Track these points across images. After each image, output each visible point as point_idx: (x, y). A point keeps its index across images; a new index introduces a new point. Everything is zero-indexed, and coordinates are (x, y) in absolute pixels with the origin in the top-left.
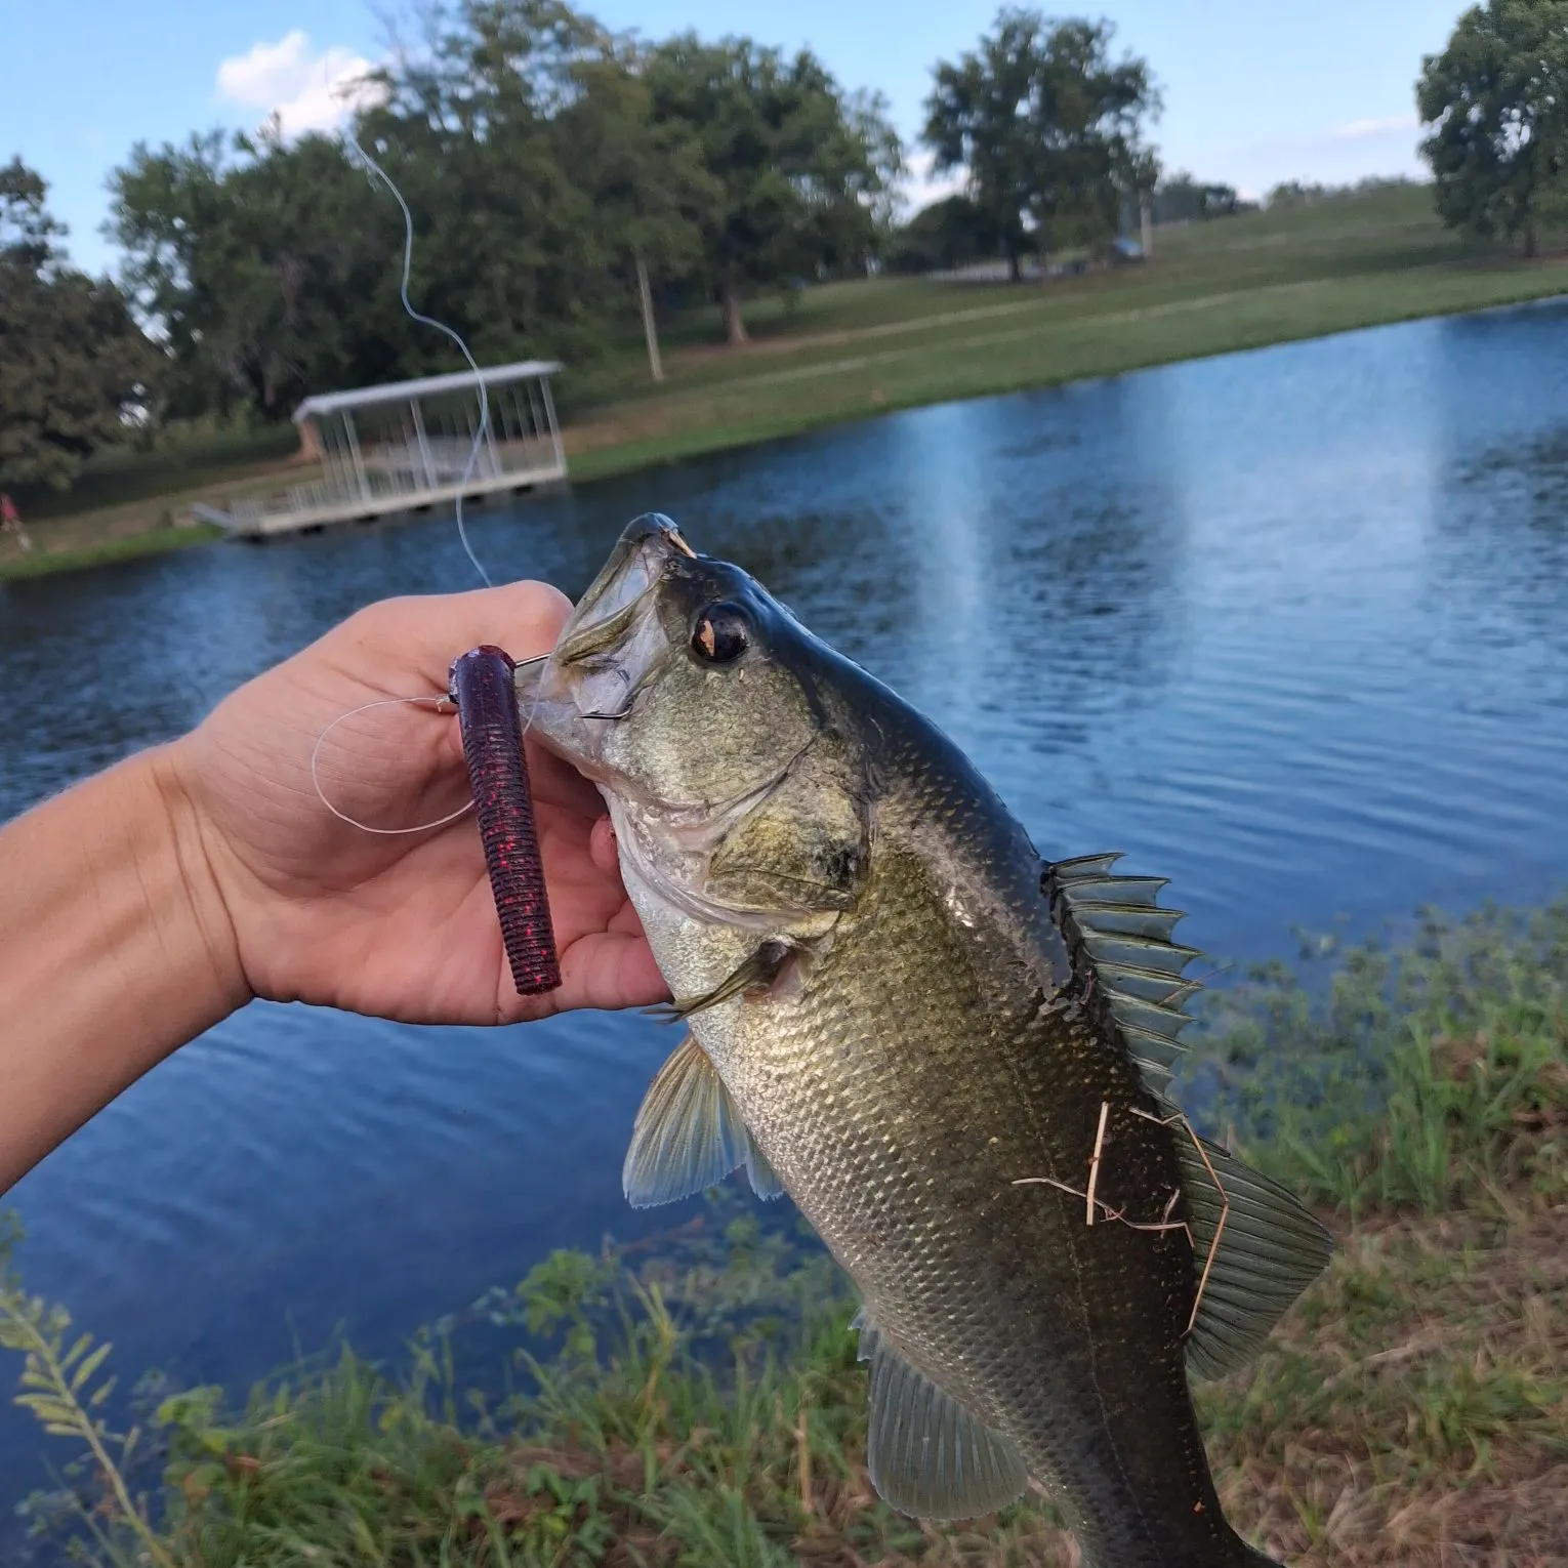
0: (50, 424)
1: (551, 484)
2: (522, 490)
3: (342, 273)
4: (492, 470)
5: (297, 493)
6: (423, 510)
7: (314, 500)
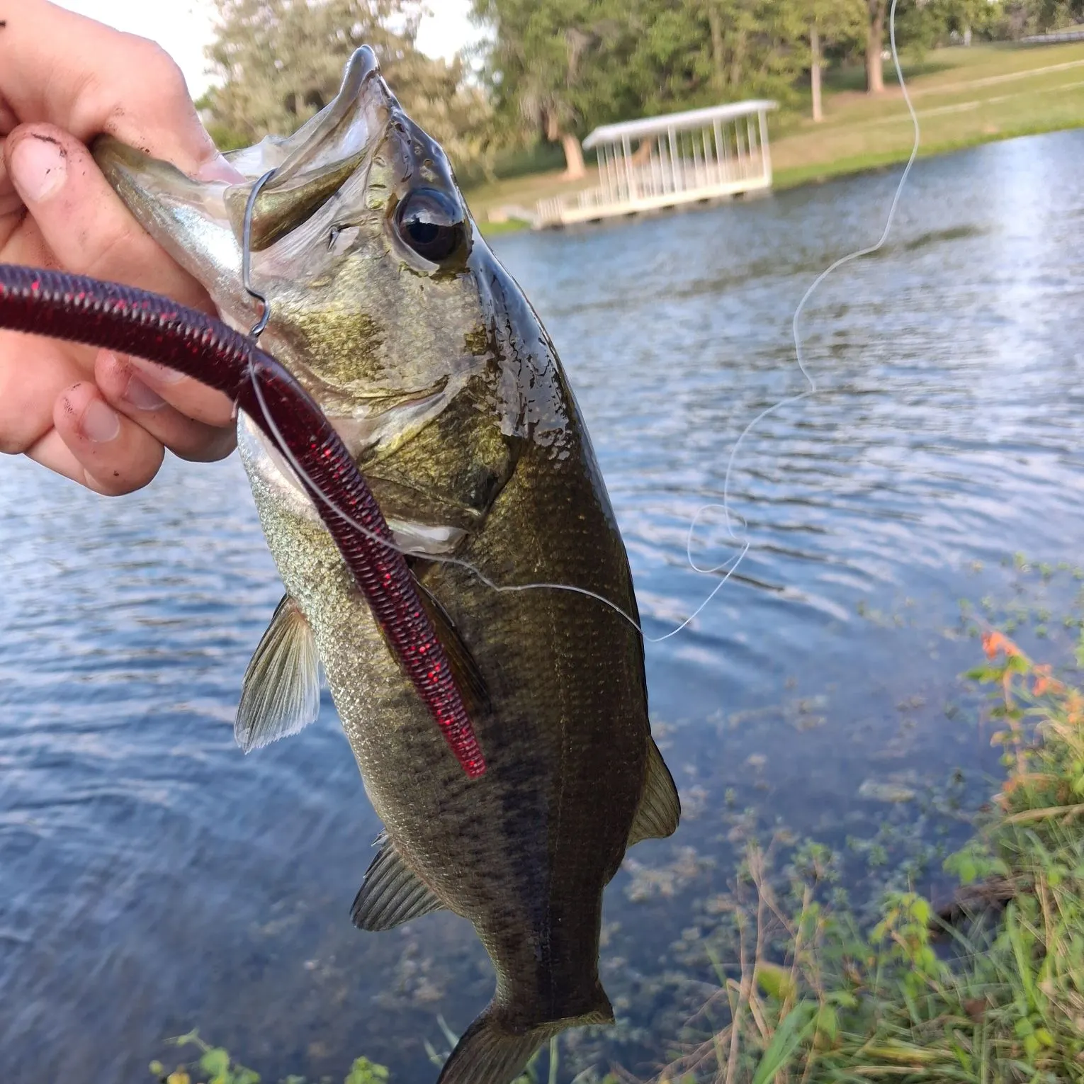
1: (759, 191)
2: (738, 195)
3: (610, 43)
4: (718, 181)
5: (585, 196)
6: (669, 208)
7: (596, 200)
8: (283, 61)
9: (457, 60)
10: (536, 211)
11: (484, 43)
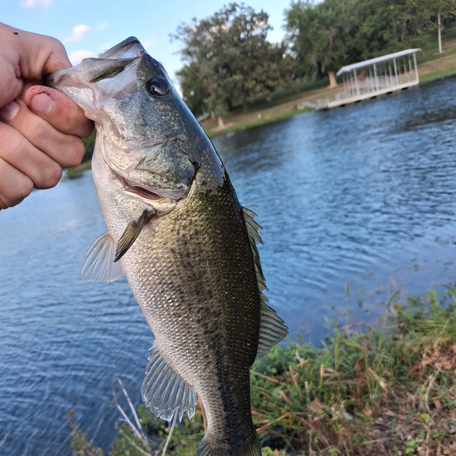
0: (266, 83)
1: (413, 87)
2: (405, 89)
3: (347, 30)
4: (396, 84)
5: (338, 96)
6: (374, 97)
7: (342, 97)
8: (213, 52)
9: (283, 44)
10: (317, 104)
11: (293, 36)
